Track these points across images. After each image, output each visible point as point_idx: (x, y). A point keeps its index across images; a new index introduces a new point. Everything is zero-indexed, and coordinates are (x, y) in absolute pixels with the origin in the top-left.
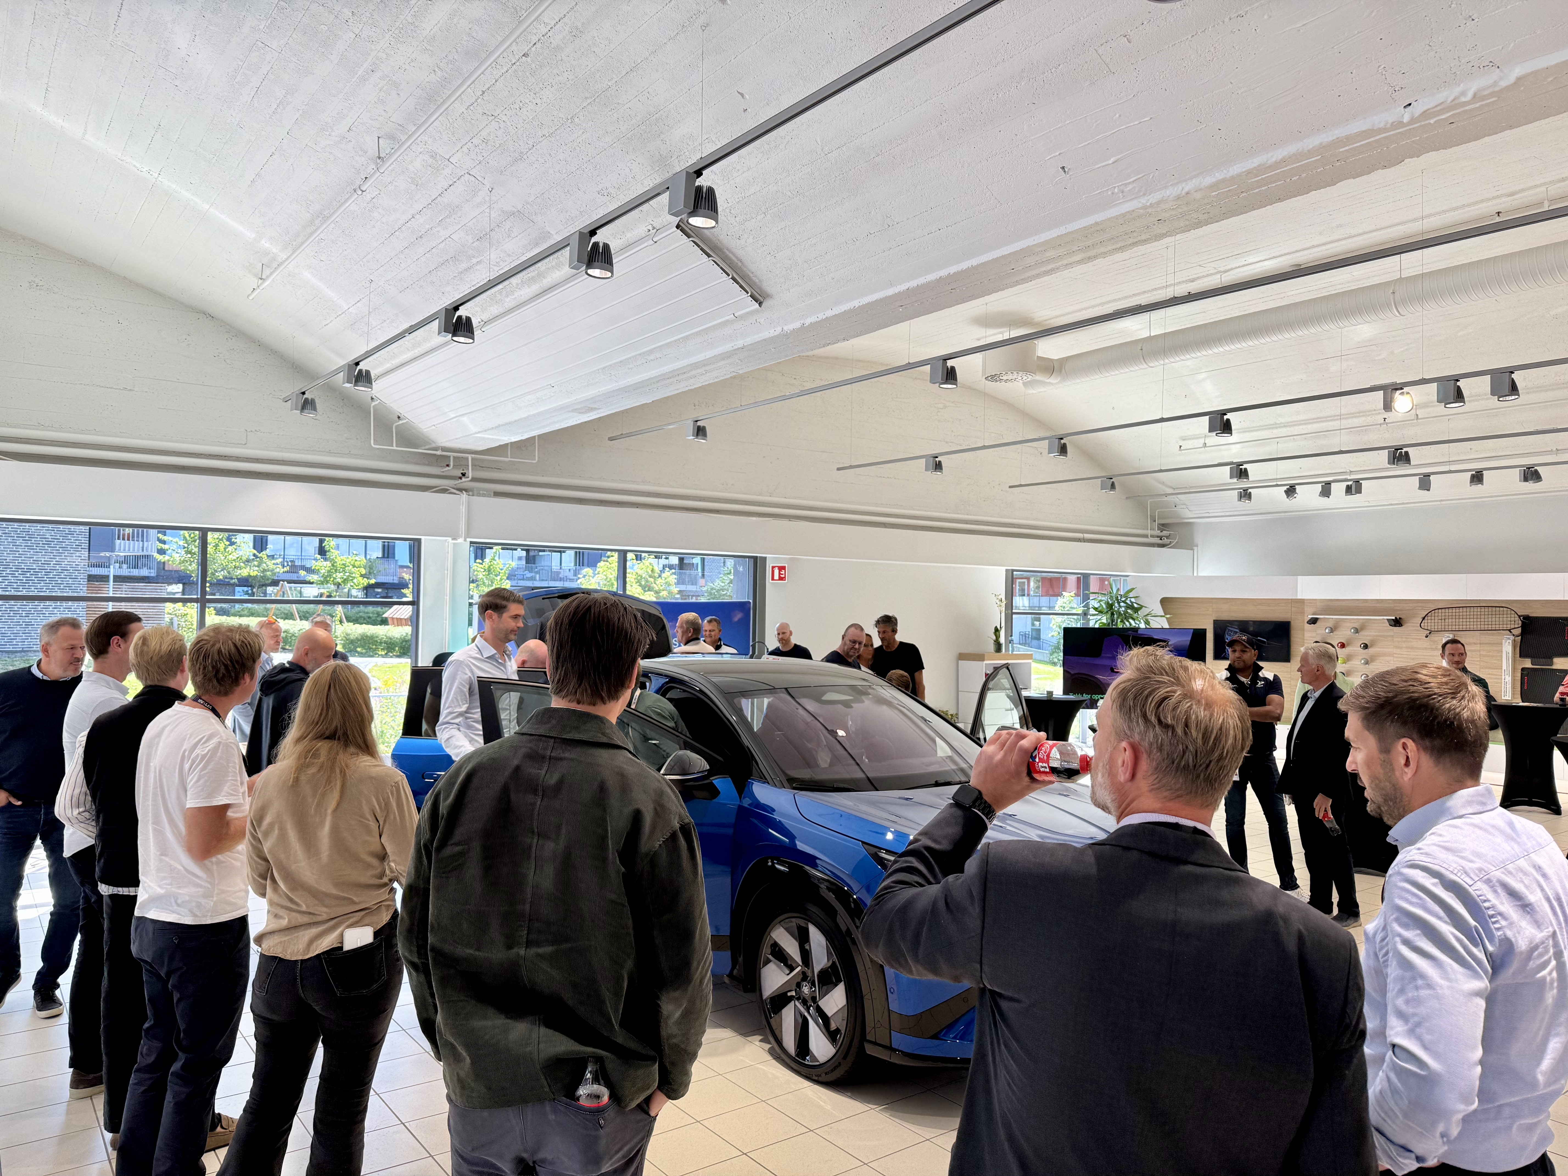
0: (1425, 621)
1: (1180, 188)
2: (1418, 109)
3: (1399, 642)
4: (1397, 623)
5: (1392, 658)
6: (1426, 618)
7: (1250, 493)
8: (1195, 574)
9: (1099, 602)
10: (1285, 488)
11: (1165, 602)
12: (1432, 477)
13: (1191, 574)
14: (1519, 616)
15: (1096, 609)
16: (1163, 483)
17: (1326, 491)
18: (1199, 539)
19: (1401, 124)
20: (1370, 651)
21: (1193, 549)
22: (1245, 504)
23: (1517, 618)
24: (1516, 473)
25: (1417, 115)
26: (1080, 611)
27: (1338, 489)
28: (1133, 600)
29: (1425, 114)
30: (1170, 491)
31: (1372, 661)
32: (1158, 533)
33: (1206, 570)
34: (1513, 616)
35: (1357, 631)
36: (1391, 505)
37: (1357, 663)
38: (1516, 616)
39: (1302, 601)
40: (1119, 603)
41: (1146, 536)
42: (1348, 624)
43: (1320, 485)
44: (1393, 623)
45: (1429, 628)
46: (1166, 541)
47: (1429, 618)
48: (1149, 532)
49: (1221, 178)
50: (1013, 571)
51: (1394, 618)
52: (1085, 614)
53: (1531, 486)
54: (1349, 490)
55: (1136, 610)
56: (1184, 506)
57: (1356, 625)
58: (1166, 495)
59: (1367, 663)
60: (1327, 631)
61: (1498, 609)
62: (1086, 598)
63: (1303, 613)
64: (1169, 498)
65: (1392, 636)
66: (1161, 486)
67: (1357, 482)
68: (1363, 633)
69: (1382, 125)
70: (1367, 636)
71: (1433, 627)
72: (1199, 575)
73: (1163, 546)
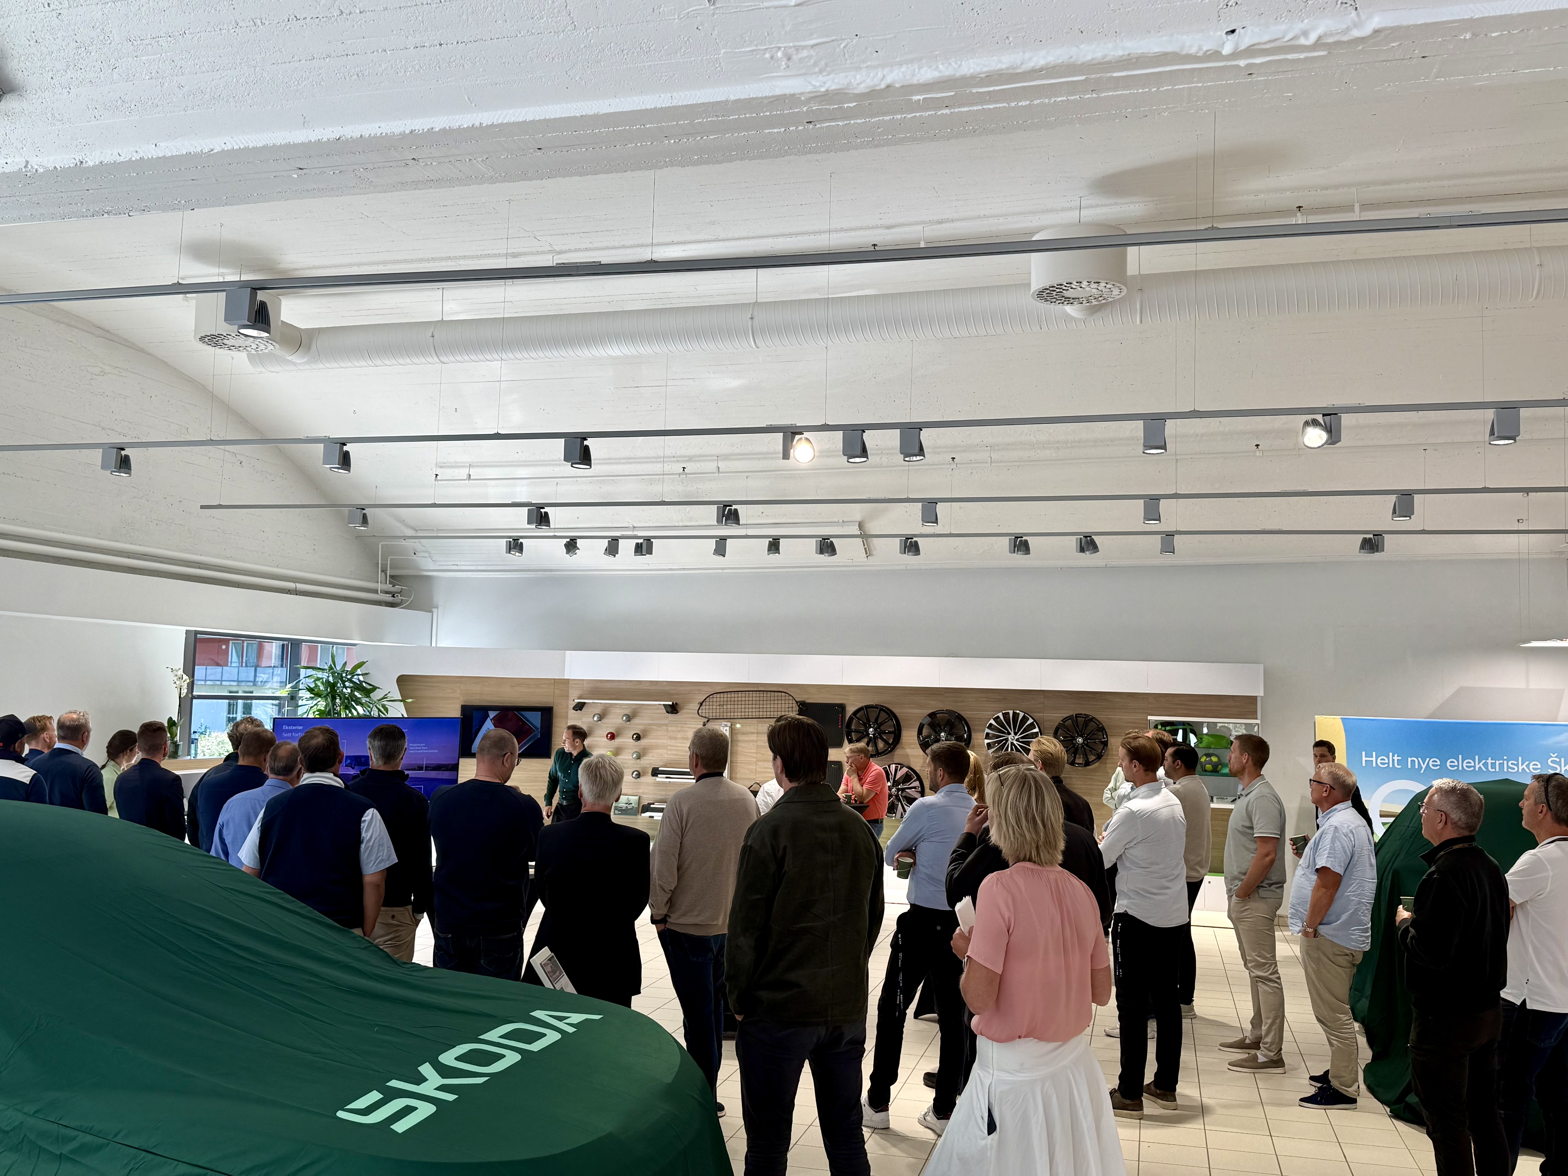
0: (703, 707)
1: (880, 75)
2: (1246, 39)
3: (674, 731)
4: (673, 709)
5: (665, 751)
6: (704, 704)
7: (522, 543)
8: (434, 645)
9: (314, 681)
10: (565, 541)
11: (403, 681)
12: (728, 541)
13: (429, 645)
14: (797, 702)
15: (310, 690)
16: (403, 522)
17: (613, 549)
18: (439, 597)
19: (1216, 55)
20: (643, 742)
21: (431, 612)
22: (515, 556)
23: (795, 705)
24: (813, 544)
25: (1242, 47)
26: (284, 693)
27: (627, 547)
28: (361, 678)
29: (1251, 51)
30: (410, 533)
31: (644, 755)
32: (389, 587)
33: (445, 640)
34: (791, 702)
35: (629, 718)
36: (671, 570)
37: (628, 758)
38: (794, 702)
39: (567, 682)
40: (344, 682)
41: (375, 591)
42: (618, 711)
43: (607, 540)
44: (670, 709)
45: (707, 715)
46: (399, 598)
47: (707, 703)
48: (379, 586)
49: (947, 74)
50: (197, 633)
51: (671, 703)
52: (293, 698)
53: (825, 559)
54: (639, 549)
55: (367, 692)
56: (426, 555)
57: (627, 712)
58: (405, 538)
59: (639, 758)
60: (596, 719)
61: (776, 694)
62: (294, 675)
63: (567, 696)
64: (409, 543)
65: (666, 725)
66: (398, 524)
67: (648, 540)
68: (635, 721)
69: (1193, 51)
70: (640, 724)
71: (711, 715)
72: (438, 645)
73: (392, 605)
